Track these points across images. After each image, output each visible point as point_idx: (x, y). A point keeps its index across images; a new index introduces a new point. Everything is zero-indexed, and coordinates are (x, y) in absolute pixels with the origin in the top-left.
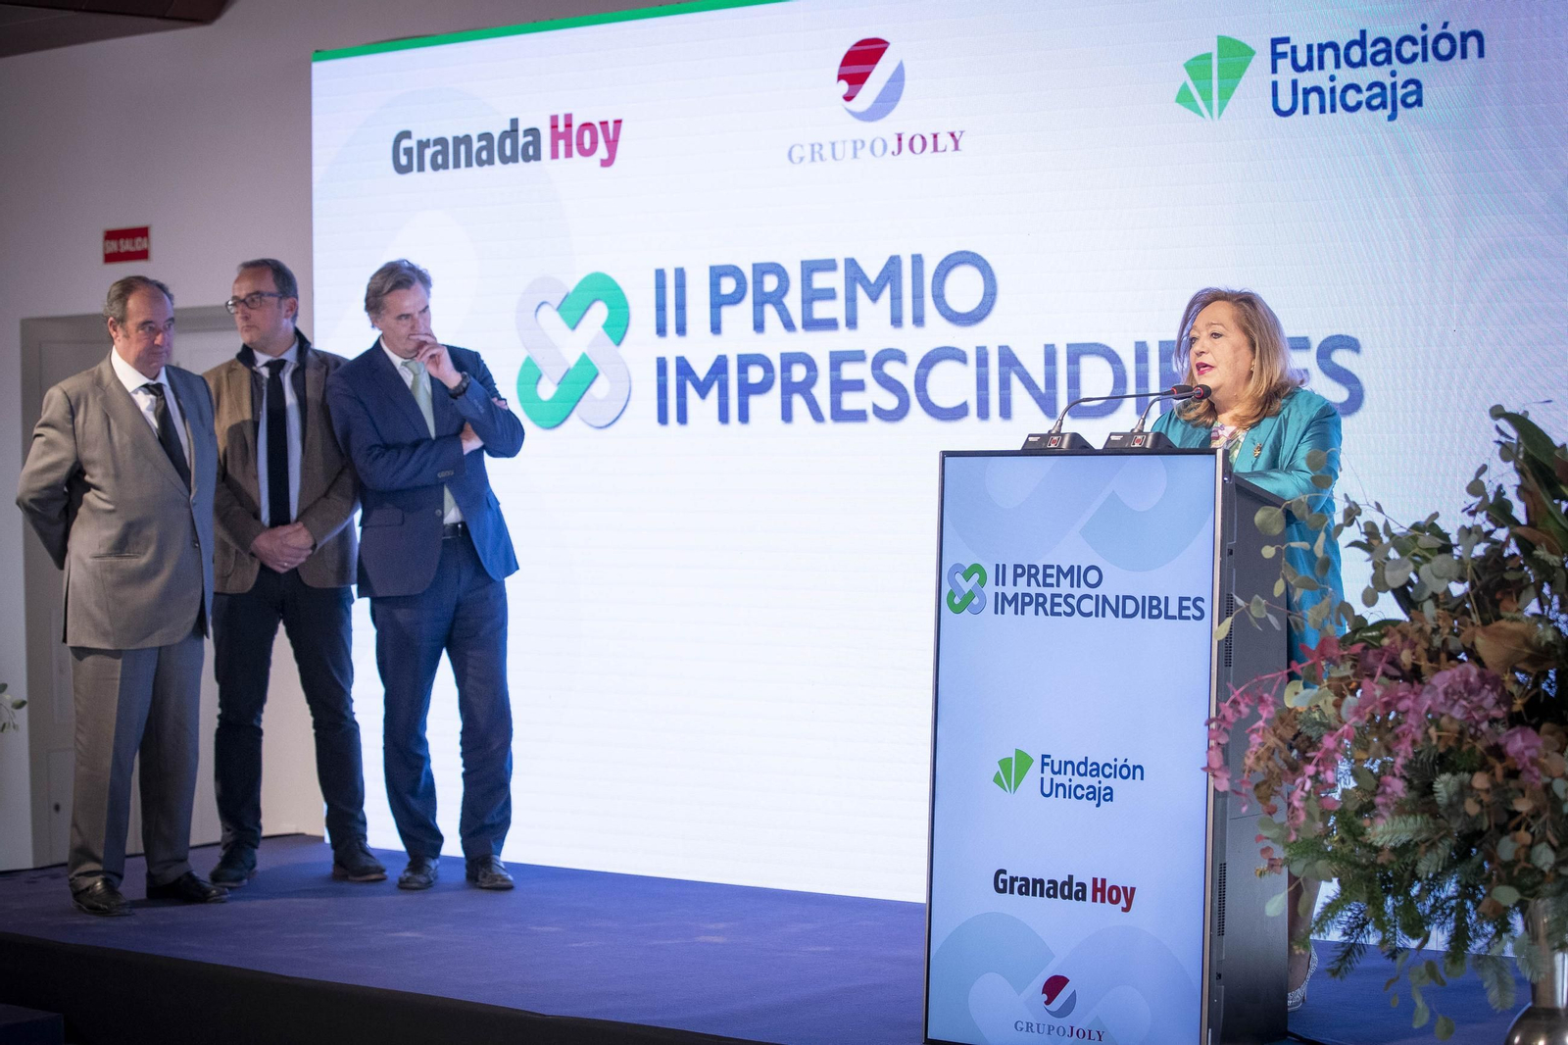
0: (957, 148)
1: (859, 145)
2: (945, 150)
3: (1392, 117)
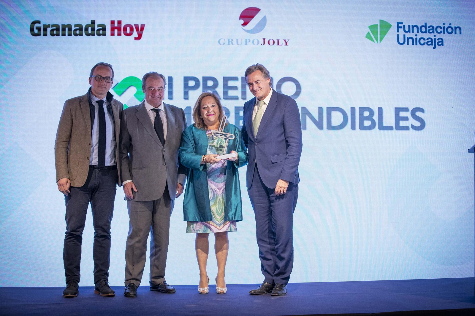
0: (286, 45)
1: (248, 41)
2: (282, 45)
3: (434, 48)
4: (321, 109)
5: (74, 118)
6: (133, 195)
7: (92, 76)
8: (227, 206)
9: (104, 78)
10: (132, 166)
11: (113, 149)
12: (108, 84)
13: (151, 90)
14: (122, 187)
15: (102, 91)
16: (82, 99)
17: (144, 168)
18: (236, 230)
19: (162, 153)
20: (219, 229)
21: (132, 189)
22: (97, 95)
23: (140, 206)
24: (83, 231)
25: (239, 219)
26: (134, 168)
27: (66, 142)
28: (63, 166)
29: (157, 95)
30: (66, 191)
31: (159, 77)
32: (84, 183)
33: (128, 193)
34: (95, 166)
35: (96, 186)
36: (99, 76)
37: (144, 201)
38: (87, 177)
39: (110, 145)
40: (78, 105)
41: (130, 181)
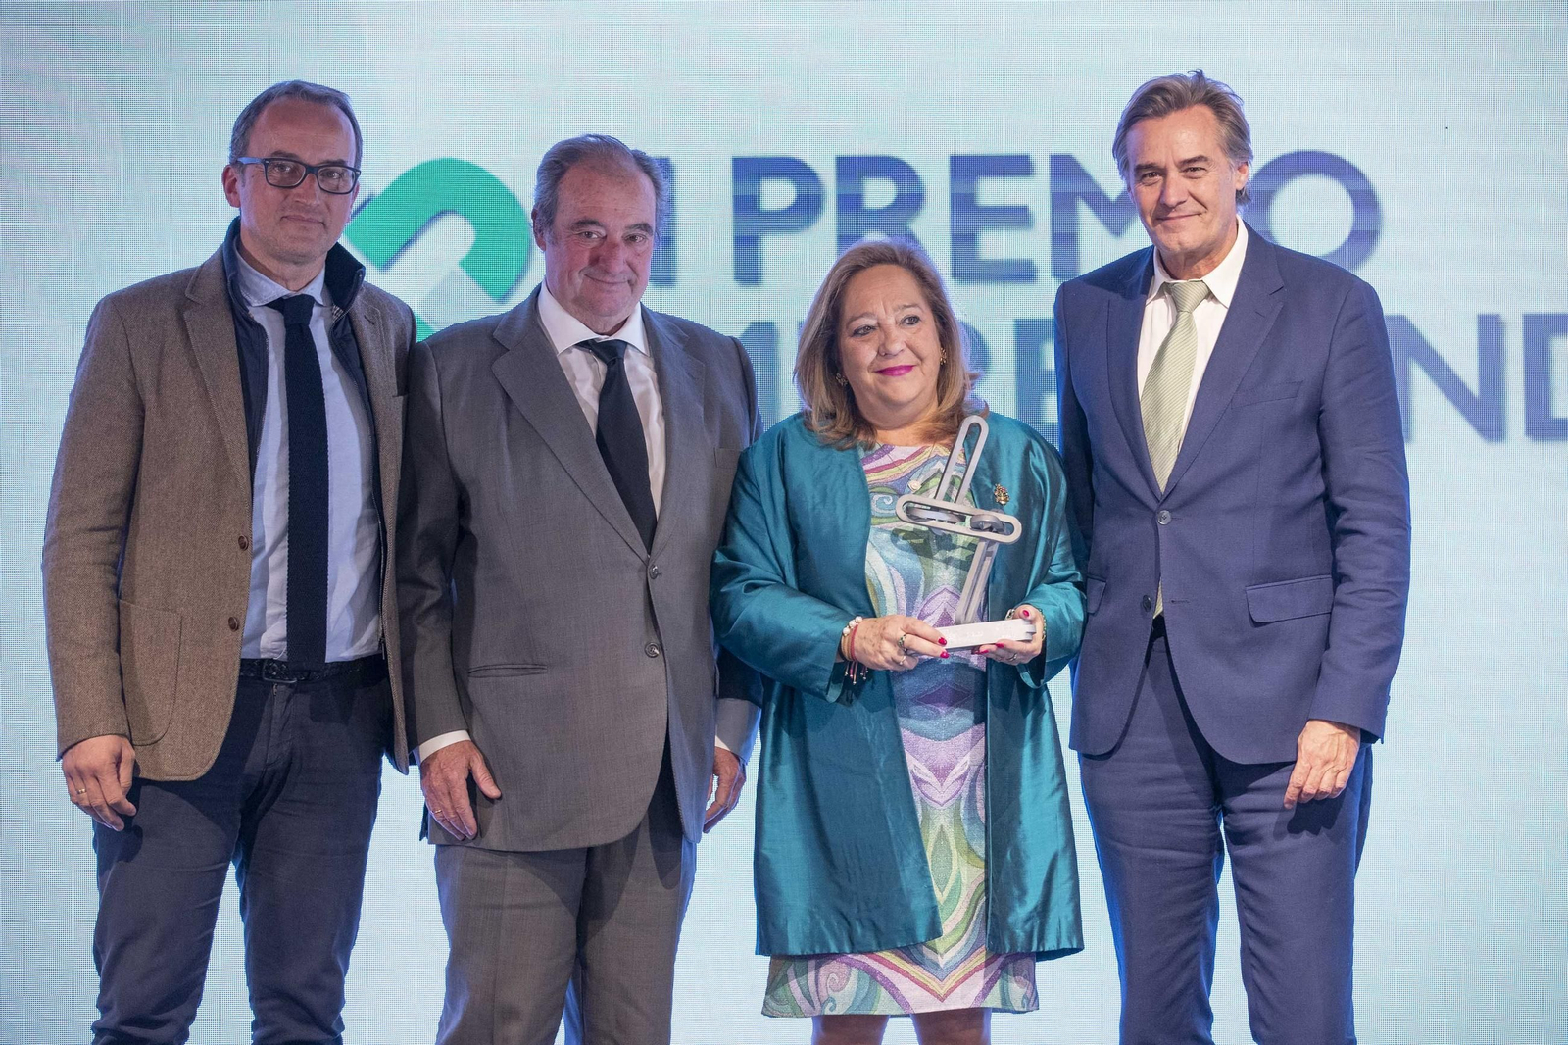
4: (1490, 328)
5: (150, 399)
6: (476, 816)
7: (244, 160)
8: (999, 873)
9: (310, 169)
10: (468, 652)
11: (371, 565)
12: (336, 201)
13: (589, 235)
14: (414, 770)
15: (304, 240)
16: (191, 292)
17: (538, 667)
18: (1033, 1001)
19: (641, 588)
20: (937, 996)
21: (472, 783)
22: (272, 264)
23: (515, 874)
24: (191, 1018)
25: (1065, 944)
26: (486, 668)
27: (110, 533)
28: (96, 669)
29: (619, 266)
30: (115, 808)
31: (632, 166)
32: (211, 763)
33: (447, 803)
34: (271, 660)
35: (275, 772)
36: (289, 157)
37: (536, 848)
38: (226, 729)
39: (350, 544)
40: (172, 327)
41: (460, 736)
